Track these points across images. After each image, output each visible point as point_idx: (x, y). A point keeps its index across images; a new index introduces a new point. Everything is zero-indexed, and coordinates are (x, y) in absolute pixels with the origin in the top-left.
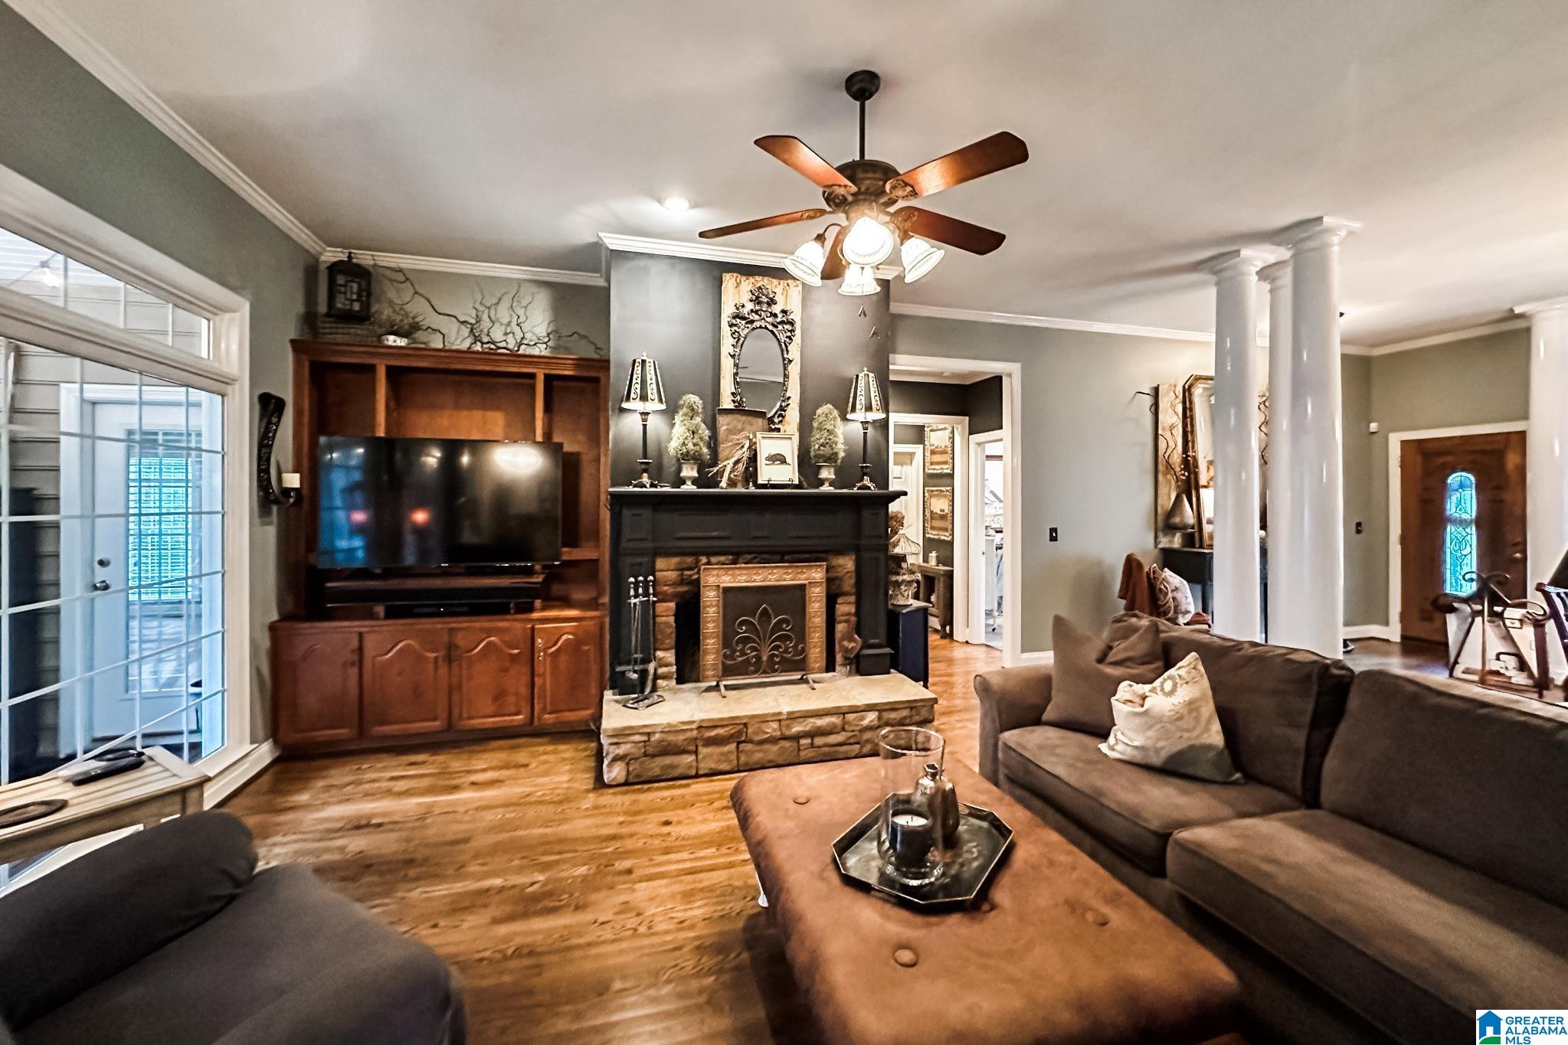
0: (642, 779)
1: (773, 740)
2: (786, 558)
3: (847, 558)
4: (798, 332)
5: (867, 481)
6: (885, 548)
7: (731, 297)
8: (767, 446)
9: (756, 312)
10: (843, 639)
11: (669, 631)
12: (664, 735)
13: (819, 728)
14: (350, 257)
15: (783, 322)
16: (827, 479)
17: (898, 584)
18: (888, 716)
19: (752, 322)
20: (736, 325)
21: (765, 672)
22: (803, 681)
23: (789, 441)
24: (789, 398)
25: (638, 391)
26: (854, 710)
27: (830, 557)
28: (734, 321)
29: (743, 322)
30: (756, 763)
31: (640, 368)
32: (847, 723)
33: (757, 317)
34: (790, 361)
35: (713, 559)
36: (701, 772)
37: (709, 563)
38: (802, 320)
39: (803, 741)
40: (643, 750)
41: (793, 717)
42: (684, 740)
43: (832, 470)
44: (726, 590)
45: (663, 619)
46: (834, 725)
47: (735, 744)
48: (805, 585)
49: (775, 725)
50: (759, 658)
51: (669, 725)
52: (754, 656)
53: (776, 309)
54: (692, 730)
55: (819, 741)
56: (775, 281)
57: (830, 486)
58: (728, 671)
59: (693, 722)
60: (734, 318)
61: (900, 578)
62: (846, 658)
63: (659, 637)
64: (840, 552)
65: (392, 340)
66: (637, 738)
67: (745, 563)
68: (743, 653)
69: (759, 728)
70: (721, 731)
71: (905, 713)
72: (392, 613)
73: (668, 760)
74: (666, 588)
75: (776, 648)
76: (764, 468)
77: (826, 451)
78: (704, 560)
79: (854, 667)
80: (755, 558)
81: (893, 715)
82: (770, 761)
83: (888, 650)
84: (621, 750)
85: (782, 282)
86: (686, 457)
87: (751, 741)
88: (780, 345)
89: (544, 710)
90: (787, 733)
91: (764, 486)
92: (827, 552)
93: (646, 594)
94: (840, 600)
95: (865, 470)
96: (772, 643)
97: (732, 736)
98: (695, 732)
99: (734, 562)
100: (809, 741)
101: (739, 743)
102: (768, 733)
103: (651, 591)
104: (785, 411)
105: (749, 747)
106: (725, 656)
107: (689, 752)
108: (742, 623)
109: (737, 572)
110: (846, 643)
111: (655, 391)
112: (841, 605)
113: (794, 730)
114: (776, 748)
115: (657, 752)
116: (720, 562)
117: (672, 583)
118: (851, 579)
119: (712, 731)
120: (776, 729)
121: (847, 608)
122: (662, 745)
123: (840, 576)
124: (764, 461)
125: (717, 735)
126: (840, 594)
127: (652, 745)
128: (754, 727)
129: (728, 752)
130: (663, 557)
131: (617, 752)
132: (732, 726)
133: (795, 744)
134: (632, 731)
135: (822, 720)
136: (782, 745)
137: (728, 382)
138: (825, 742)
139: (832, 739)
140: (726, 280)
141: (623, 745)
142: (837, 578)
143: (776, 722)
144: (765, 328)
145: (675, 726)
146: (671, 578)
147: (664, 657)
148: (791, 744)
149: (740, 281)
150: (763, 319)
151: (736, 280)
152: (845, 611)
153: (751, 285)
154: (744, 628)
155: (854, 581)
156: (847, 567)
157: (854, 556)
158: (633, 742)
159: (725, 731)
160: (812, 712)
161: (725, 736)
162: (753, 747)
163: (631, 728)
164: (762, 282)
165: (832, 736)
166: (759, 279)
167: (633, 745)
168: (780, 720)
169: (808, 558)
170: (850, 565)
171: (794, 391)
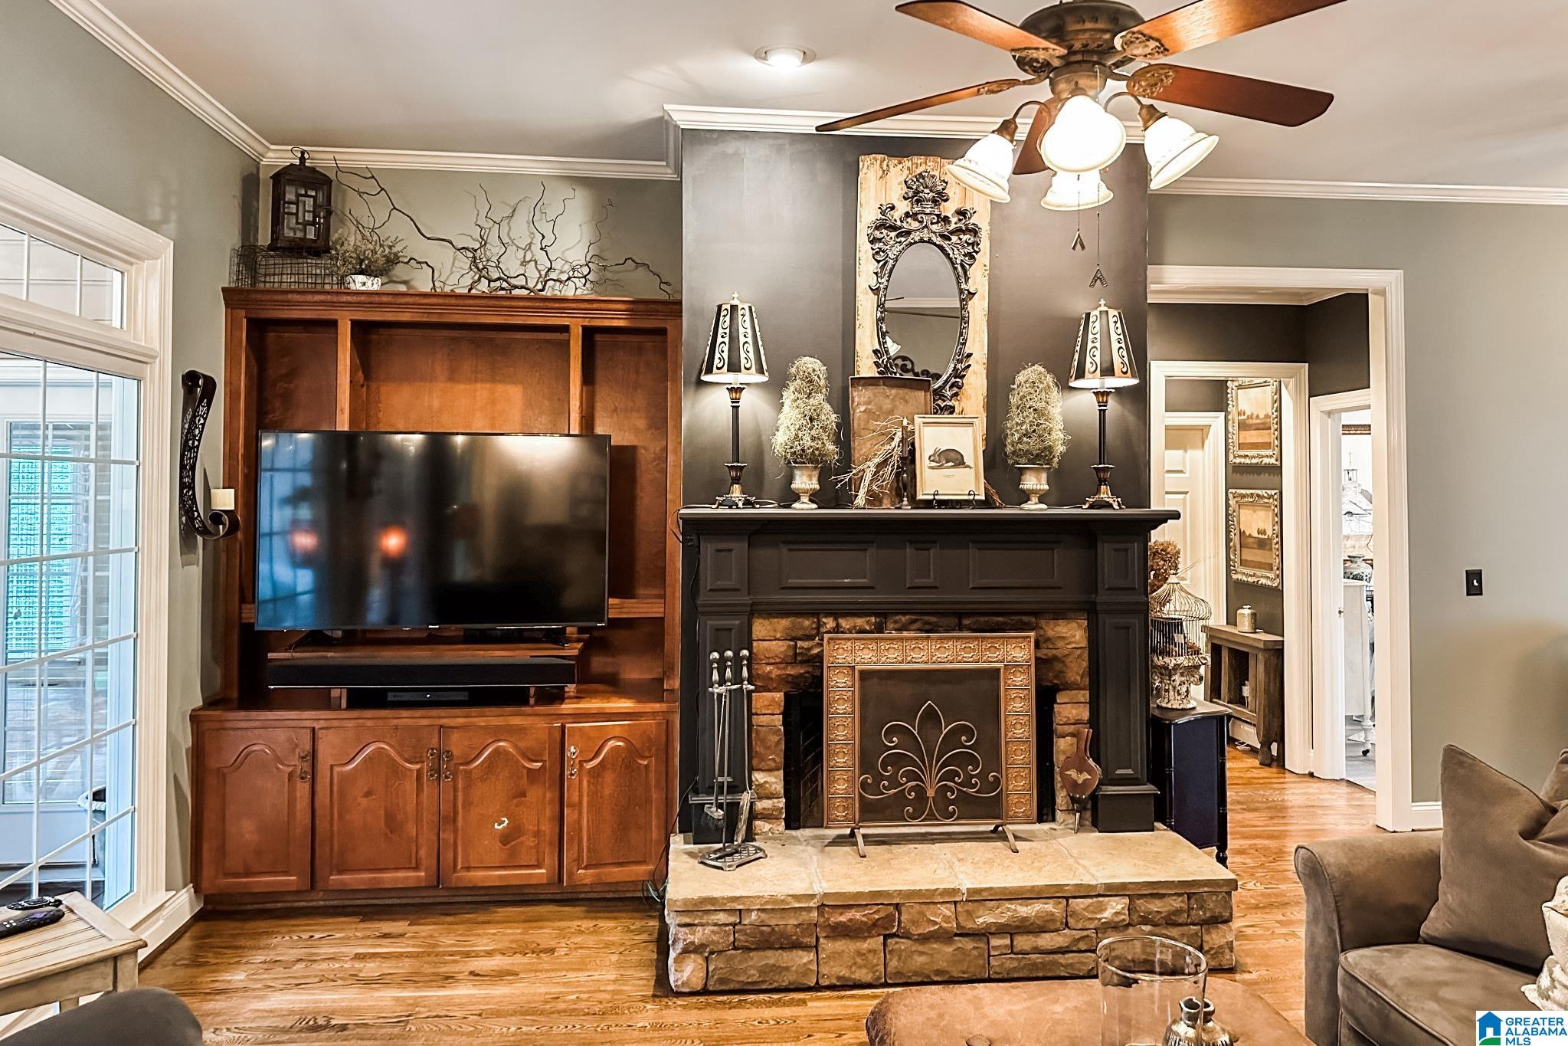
0: (730, 986)
1: (944, 936)
2: (966, 622)
3: (1074, 625)
4: (985, 245)
5: (1105, 493)
6: (1144, 609)
7: (873, 193)
8: (932, 437)
9: (914, 216)
10: (1066, 767)
11: (774, 739)
12: (763, 916)
13: (1025, 919)
14: (303, 159)
15: (958, 231)
16: (1034, 491)
17: (1167, 672)
18: (1144, 905)
19: (908, 233)
20: (880, 240)
21: (931, 816)
22: (998, 835)
23: (970, 429)
24: (969, 355)
25: (725, 355)
26: (1085, 892)
27: (1043, 623)
28: (877, 234)
29: (893, 234)
30: (916, 974)
31: (728, 318)
32: (1074, 914)
33: (915, 225)
34: (972, 294)
35: (845, 623)
36: (824, 982)
37: (837, 630)
38: (991, 224)
39: (995, 942)
40: (731, 938)
41: (979, 898)
42: (797, 926)
43: (1044, 476)
44: (865, 675)
45: (763, 720)
46: (1051, 918)
47: (881, 938)
48: (998, 670)
49: (947, 911)
50: (920, 791)
51: (773, 900)
52: (912, 789)
53: (949, 209)
54: (809, 909)
55: (1023, 942)
56: (946, 163)
57: (1041, 502)
58: (870, 811)
59: (813, 896)
60: (877, 228)
61: (1171, 662)
62: (1073, 800)
63: (758, 748)
64: (1060, 613)
65: (360, 282)
66: (722, 918)
67: (899, 630)
68: (894, 782)
69: (922, 914)
70: (857, 915)
71: (1177, 903)
72: (358, 701)
73: (772, 958)
74: (769, 668)
75: (950, 776)
76: (928, 473)
77: (1032, 444)
78: (830, 623)
79: (1088, 814)
80: (914, 622)
81: (1155, 906)
82: (940, 972)
83: (1149, 789)
84: (697, 936)
86: (800, 458)
87: (907, 936)
88: (955, 269)
89: (578, 860)
90: (970, 925)
91: (928, 504)
92: (1036, 614)
93: (737, 679)
94: (1061, 697)
95: (1102, 475)
96: (943, 766)
97: (875, 924)
98: (815, 914)
99: (880, 629)
100: (1005, 941)
101: (886, 937)
102: (935, 923)
103: (745, 674)
104: (962, 378)
105: (904, 944)
106: (864, 785)
107: (804, 947)
108: (891, 732)
109: (883, 645)
110: (1073, 773)
111: (751, 355)
112: (1064, 706)
113: (981, 920)
114: (949, 949)
115: (753, 943)
116: (855, 627)
117: (778, 660)
118: (1080, 660)
119: (841, 914)
120: (949, 917)
121: (1074, 711)
122: (762, 932)
123: (1059, 655)
124: (927, 462)
125: (850, 920)
126: (1061, 687)
127: (745, 930)
128: (911, 911)
129: (870, 951)
130: (764, 618)
131: (690, 938)
132: (876, 908)
133: (982, 945)
134: (713, 905)
135: (1029, 907)
136: (960, 945)
137: (868, 333)
138: (1035, 944)
139: (1047, 941)
140: (866, 167)
141: (699, 928)
142: (1055, 658)
143: (948, 905)
144: (930, 241)
145: (783, 901)
146: (777, 652)
147: (766, 782)
148: (976, 945)
149: (888, 166)
150: (926, 226)
151: (881, 164)
152: (1070, 716)
153: (906, 172)
154: (895, 739)
155: (1085, 664)
156: (1073, 640)
157: (1086, 621)
158: (715, 925)
159: (864, 916)
160: (1011, 893)
161: (865, 923)
162: (911, 946)
163: (712, 900)
164: (924, 166)
165: (1047, 935)
166: (919, 161)
167: (715, 928)
168: (955, 903)
169: (1004, 623)
170: (1077, 637)
171: (977, 344)
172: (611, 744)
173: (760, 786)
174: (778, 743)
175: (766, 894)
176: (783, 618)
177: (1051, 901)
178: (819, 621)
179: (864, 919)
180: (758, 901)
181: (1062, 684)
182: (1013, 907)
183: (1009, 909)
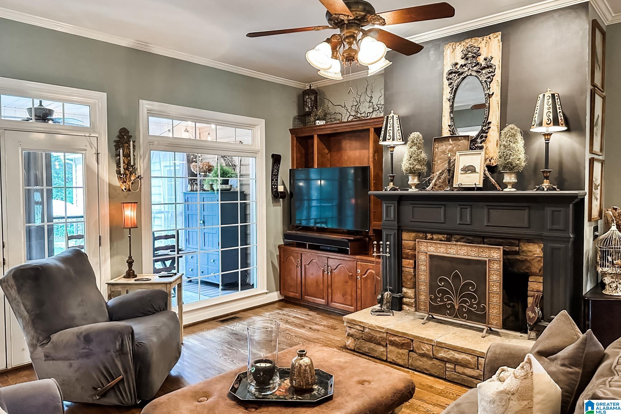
0: (361, 351)
1: (423, 355)
2: (486, 240)
3: (537, 246)
7: (449, 58)
8: (463, 161)
9: (465, 66)
11: (410, 277)
12: (369, 330)
14: (310, 87)
15: (485, 68)
16: (509, 183)
19: (462, 73)
20: (451, 79)
21: (456, 316)
24: (490, 123)
27: (521, 244)
28: (450, 76)
29: (457, 75)
30: (418, 367)
31: (391, 120)
33: (465, 69)
34: (490, 96)
35: (435, 237)
36: (389, 360)
37: (432, 239)
38: (502, 61)
39: (448, 365)
40: (361, 335)
41: (441, 346)
42: (380, 337)
43: (514, 176)
44: (432, 257)
45: (407, 269)
46: (469, 362)
47: (407, 351)
48: (485, 261)
49: (429, 347)
50: (453, 306)
51: (371, 326)
52: (449, 304)
53: (481, 60)
54: (383, 332)
55: (459, 369)
56: (480, 39)
57: (513, 187)
58: (433, 309)
59: (383, 328)
60: (450, 74)
64: (530, 240)
65: (318, 123)
66: (358, 327)
68: (442, 300)
69: (420, 346)
70: (397, 339)
73: (372, 345)
74: (408, 251)
75: (465, 302)
76: (460, 175)
78: (429, 236)
80: (463, 238)
82: (426, 369)
84: (352, 331)
85: (485, 38)
86: (412, 172)
87: (415, 352)
88: (484, 85)
90: (437, 355)
91: (458, 189)
92: (519, 239)
94: (531, 279)
95: (545, 175)
96: (462, 297)
97: (403, 344)
98: (385, 335)
99: (449, 240)
100: (452, 366)
101: (409, 351)
102: (423, 350)
104: (487, 133)
105: (414, 355)
106: (431, 299)
107: (383, 346)
108: (441, 280)
109: (449, 247)
110: (529, 313)
112: (532, 283)
113: (440, 355)
114: (431, 363)
115: (367, 339)
116: (438, 238)
117: (411, 248)
118: (539, 263)
119: (393, 337)
120: (429, 350)
121: (536, 286)
122: (369, 336)
123: (529, 259)
124: (460, 171)
125: (395, 340)
126: (530, 274)
127: (365, 334)
128: (416, 344)
129: (402, 354)
130: (407, 232)
131: (349, 331)
132: (404, 338)
133: (443, 365)
134: (355, 322)
135: (460, 355)
136: (434, 362)
137: (447, 118)
138: (463, 371)
139: (468, 371)
140: (446, 49)
141: (352, 329)
142: (526, 260)
143: (429, 345)
144: (471, 75)
145: (374, 327)
146: (410, 245)
147: (406, 292)
148: (440, 364)
149: (455, 46)
150: (469, 69)
151: (452, 47)
152: (534, 288)
153: (463, 47)
154: (443, 283)
155: (542, 265)
156: (536, 253)
157: (543, 245)
158: (357, 330)
159: (399, 340)
160: (453, 348)
161: (400, 343)
162: (417, 356)
163: (355, 321)
164: (470, 42)
165: (469, 370)
166: (468, 41)
167: (357, 331)
168: (433, 345)
169: (502, 242)
170: (538, 252)
171: (494, 117)
172: (369, 271)
173: (405, 293)
174: (411, 278)
175: (370, 323)
176: (413, 233)
177: (471, 356)
178: (426, 235)
179: (399, 341)
180: (367, 325)
181: (530, 273)
182: (453, 353)
183: (451, 354)
